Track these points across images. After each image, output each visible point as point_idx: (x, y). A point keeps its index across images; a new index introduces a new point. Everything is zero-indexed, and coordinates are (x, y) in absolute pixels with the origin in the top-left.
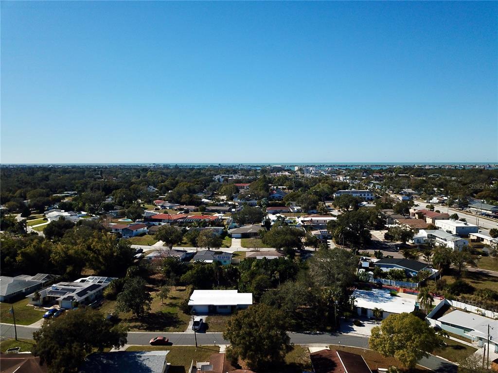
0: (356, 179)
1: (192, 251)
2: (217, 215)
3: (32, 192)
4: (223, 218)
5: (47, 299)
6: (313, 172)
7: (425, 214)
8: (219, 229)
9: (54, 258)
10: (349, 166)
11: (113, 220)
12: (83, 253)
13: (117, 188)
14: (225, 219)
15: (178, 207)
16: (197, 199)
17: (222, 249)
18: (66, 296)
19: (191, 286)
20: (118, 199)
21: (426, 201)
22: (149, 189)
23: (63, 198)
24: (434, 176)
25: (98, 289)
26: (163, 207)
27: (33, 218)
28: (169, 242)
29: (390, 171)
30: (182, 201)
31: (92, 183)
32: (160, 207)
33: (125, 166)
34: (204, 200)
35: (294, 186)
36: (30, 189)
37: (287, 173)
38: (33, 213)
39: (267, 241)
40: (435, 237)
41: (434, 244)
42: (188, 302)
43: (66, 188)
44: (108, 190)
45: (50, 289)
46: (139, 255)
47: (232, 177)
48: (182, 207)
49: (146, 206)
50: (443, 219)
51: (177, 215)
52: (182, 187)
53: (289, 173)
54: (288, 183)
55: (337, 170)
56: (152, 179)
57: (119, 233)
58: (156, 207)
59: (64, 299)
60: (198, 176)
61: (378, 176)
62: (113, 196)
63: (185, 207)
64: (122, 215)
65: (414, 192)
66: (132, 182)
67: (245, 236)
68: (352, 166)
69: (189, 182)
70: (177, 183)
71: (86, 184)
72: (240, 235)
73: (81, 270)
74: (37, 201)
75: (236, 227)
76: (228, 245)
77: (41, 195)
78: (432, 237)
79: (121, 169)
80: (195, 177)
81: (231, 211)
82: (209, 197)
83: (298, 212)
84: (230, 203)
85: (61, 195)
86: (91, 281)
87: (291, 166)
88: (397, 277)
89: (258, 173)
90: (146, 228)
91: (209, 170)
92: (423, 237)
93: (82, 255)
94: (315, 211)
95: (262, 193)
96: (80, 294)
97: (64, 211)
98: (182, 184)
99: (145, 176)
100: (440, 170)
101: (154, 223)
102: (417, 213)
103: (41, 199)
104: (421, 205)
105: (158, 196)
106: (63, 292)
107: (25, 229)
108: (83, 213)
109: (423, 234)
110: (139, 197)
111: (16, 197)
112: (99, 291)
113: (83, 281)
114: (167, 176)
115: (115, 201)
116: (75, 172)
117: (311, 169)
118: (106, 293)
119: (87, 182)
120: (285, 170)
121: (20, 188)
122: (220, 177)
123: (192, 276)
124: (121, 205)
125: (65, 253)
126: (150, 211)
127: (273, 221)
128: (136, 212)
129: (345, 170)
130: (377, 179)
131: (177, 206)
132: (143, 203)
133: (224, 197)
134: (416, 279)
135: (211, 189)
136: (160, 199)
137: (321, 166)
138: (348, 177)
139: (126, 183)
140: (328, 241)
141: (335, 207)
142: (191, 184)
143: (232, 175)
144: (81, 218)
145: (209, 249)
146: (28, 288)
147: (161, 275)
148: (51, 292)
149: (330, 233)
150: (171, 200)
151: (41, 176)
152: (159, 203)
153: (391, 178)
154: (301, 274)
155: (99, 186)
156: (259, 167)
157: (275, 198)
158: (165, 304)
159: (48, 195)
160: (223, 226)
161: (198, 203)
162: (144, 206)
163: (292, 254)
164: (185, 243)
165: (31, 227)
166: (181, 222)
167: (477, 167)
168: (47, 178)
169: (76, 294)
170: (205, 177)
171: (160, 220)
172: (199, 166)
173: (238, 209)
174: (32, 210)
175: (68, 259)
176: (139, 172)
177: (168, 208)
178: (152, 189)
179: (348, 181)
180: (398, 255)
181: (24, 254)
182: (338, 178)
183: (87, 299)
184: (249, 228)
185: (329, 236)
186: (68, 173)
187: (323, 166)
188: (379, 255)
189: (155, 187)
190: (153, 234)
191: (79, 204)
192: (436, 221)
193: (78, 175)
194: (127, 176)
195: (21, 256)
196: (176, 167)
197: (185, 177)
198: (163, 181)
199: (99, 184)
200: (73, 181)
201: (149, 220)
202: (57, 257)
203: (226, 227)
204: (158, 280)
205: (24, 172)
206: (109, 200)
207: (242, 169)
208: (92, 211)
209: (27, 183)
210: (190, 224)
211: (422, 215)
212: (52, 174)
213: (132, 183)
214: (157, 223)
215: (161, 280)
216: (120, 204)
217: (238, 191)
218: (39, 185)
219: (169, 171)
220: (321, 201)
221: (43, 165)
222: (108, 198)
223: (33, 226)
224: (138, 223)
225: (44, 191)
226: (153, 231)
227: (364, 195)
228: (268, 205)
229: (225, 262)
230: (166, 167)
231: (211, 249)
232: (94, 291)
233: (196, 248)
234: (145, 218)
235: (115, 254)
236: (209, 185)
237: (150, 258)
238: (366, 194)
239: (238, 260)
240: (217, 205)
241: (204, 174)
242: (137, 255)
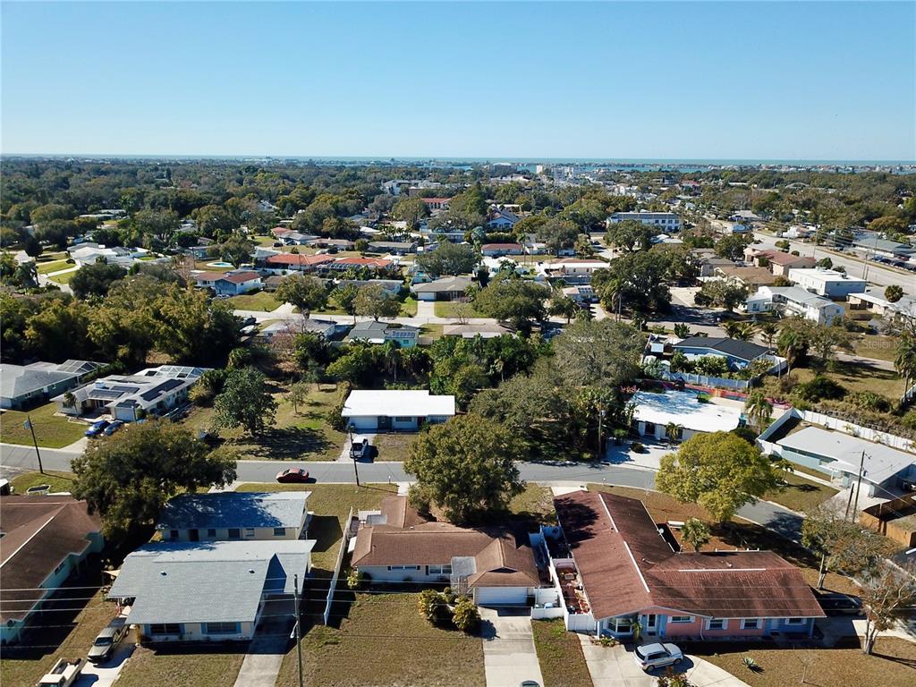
0: (650, 191)
1: (346, 323)
2: (388, 257)
3: (39, 210)
4: (401, 263)
5: (89, 404)
6: (570, 176)
7: (772, 258)
8: (393, 283)
9: (94, 333)
10: (637, 166)
11: (198, 265)
12: (147, 324)
13: (200, 203)
14: (405, 266)
15: (318, 241)
16: (351, 227)
17: (398, 320)
18: (122, 399)
19: (346, 384)
20: (203, 225)
21: (775, 234)
22: (261, 206)
23: (101, 221)
24: (795, 186)
25: (178, 388)
26: (290, 241)
27: (48, 259)
28: (304, 305)
29: (713, 176)
30: (325, 229)
31: (153, 193)
32: (283, 241)
33: (213, 161)
34: (365, 229)
35: (533, 203)
36: (35, 203)
37: (521, 179)
38: (46, 250)
39: (481, 306)
40: (785, 299)
41: (782, 313)
42: (341, 410)
43: (104, 202)
44: (184, 207)
45: (92, 387)
46: (249, 329)
47: (416, 184)
48: (325, 241)
49: (258, 238)
50: (804, 267)
51: (315, 257)
52: (322, 203)
53: (524, 178)
54: (523, 198)
55: (614, 174)
56: (266, 186)
57: (210, 288)
58: (276, 241)
59: (120, 405)
60: (353, 183)
61: (691, 185)
62: (194, 218)
63: (329, 241)
64: (215, 255)
65: (755, 216)
66: (228, 193)
67: (442, 297)
68: (643, 166)
69: (335, 194)
70: (313, 195)
71: (141, 196)
72: (432, 296)
73: (145, 355)
74: (52, 226)
75: (424, 281)
76: (412, 313)
77: (58, 215)
78: (780, 300)
79: (205, 166)
80: (347, 183)
81: (415, 252)
82: (375, 223)
83: (540, 253)
84: (413, 235)
85: (95, 216)
86: (166, 373)
87: (529, 165)
88: (713, 370)
89: (466, 177)
90: (259, 280)
91: (371, 170)
92: (764, 301)
93: (146, 329)
94: (571, 252)
95: (475, 217)
96: (147, 396)
97: (104, 246)
98: (322, 198)
99: (251, 182)
100: (808, 175)
101: (274, 270)
102: (758, 256)
103: (60, 224)
104: (766, 240)
105: (279, 221)
106: (118, 392)
107: (35, 279)
108: (140, 250)
109: (765, 294)
110: (243, 222)
111: (10, 219)
112: (181, 391)
113: (151, 374)
114: (294, 181)
115: (199, 229)
116: (117, 172)
117: (567, 170)
118: (193, 395)
119: (144, 192)
120: (519, 173)
121: (15, 201)
122: (395, 185)
123: (348, 366)
124: (210, 237)
125: (115, 324)
126: (265, 249)
127: (494, 270)
128: (239, 249)
129: (631, 173)
130: (688, 191)
131: (315, 240)
132: (251, 234)
133: (402, 225)
134: (745, 373)
135: (377, 209)
136: (283, 226)
137: (585, 165)
138: (635, 188)
139: (217, 194)
140: (592, 305)
141: (608, 243)
142: (340, 198)
143: (416, 181)
144: (137, 261)
145: (377, 319)
146: (53, 386)
147: (290, 363)
148: (94, 392)
149: (597, 291)
150: (304, 228)
151: (53, 179)
152: (281, 233)
153: (715, 190)
154: (541, 364)
155: (166, 199)
156: (469, 165)
157: (498, 226)
158: (300, 413)
159: (71, 217)
160: (402, 278)
161: (354, 235)
162: (253, 238)
163: (526, 330)
164: (333, 308)
165: (45, 276)
166: (324, 270)
167: (877, 169)
168: (65, 183)
169: (142, 396)
170: (365, 185)
171: (285, 266)
172: (354, 163)
173: (428, 247)
174: (44, 244)
175: (121, 335)
176: (240, 173)
177: (299, 243)
178: (267, 207)
179: (634, 194)
180: (719, 332)
181: (39, 326)
182: (616, 189)
183: (160, 404)
184: (449, 283)
185: (594, 297)
186: (106, 173)
187: (590, 165)
188: (682, 332)
189: (273, 202)
190: (273, 291)
191: (130, 234)
192: (791, 271)
193: (123, 177)
194: (219, 181)
195: (34, 329)
196: (311, 164)
197: (327, 185)
198: (287, 192)
199: (165, 195)
200: (116, 190)
201: (266, 265)
202: (99, 331)
203: (407, 280)
204: (286, 372)
205: (21, 171)
206: (187, 227)
207: (435, 170)
208: (157, 247)
209: (27, 192)
210: (340, 274)
211: (765, 261)
212: (75, 175)
213: (229, 195)
214: (279, 271)
215: (292, 374)
216: (208, 234)
217: (428, 213)
218: (53, 197)
219: (297, 171)
220: (583, 232)
221: (55, 157)
222: (185, 223)
223: (50, 275)
224: (243, 270)
225: (63, 207)
226: (272, 285)
227: (663, 222)
228: (486, 241)
229: (406, 342)
230: (292, 164)
231: (380, 319)
232: (172, 392)
233: (352, 317)
234: (256, 261)
235: (206, 326)
236: (373, 201)
237: (270, 334)
238: (667, 221)
239: (429, 338)
240: (389, 240)
241: (364, 180)
242: (244, 329)
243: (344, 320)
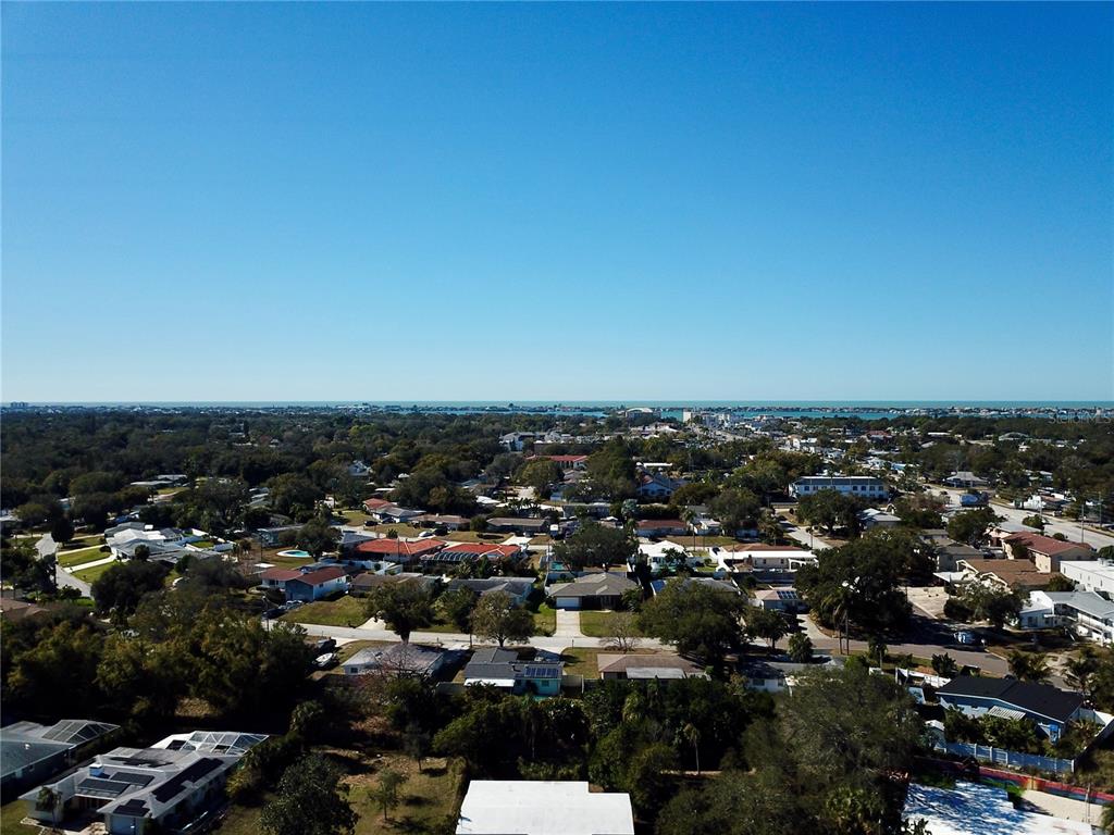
0: (833, 445)
1: (457, 647)
2: (513, 540)
3: (80, 479)
4: (531, 548)
5: (75, 804)
6: (726, 424)
7: (1031, 544)
8: (522, 584)
9: (104, 678)
11: (267, 554)
12: (183, 663)
13: (280, 468)
14: (535, 553)
15: (422, 518)
16: (464, 498)
17: (536, 642)
18: (124, 799)
19: (460, 763)
20: (279, 498)
21: (1013, 504)
22: (352, 468)
23: (154, 491)
24: (1010, 436)
25: (212, 775)
26: (387, 518)
27: (79, 544)
28: (402, 626)
29: (905, 425)
30: (432, 502)
31: (223, 455)
32: (378, 517)
33: (300, 409)
34: (484, 500)
35: (690, 462)
36: (78, 468)
37: (667, 428)
38: (79, 531)
39: (651, 626)
40: (1073, 612)
41: (1073, 631)
42: (455, 824)
43: (164, 465)
44: (257, 474)
45: (84, 773)
46: (324, 659)
47: (542, 438)
48: (431, 518)
49: (347, 513)
50: (1079, 559)
51: (417, 540)
52: (429, 468)
53: (671, 427)
54: (676, 456)
55: (782, 421)
56: (362, 442)
57: (278, 590)
58: (369, 518)
59: (120, 809)
60: (465, 437)
61: (881, 437)
62: (270, 486)
63: (437, 518)
64: (289, 541)
65: (978, 479)
66: (313, 454)
67: (588, 603)
69: (445, 453)
70: (418, 455)
71: (208, 458)
72: (576, 602)
73: (174, 705)
74: (91, 502)
75: (564, 578)
76: (549, 629)
77: (104, 487)
78: (1065, 611)
79: (290, 416)
80: (460, 438)
81: (548, 531)
82: (494, 489)
83: (712, 532)
84: (543, 507)
85: (149, 483)
86: (202, 745)
87: (671, 410)
88: (1014, 739)
89: (601, 427)
90: (344, 579)
91: (489, 420)
92: (1043, 612)
93: (178, 669)
94: (753, 532)
95: (621, 483)
96: (162, 794)
97: (151, 527)
98: (428, 458)
99: (343, 436)
100: (1022, 423)
101: (363, 562)
102: (1008, 541)
103: (101, 498)
104: (1011, 518)
105: (374, 488)
106: (120, 783)
107: (52, 578)
108: (198, 533)
109: (1042, 602)
110: (329, 491)
111: (44, 492)
112: (217, 778)
113: (176, 745)
114: (395, 435)
115: (274, 502)
116: (186, 425)
117: (722, 417)
118: (234, 784)
119: (213, 453)
120: (663, 421)
121: (56, 466)
122: (517, 438)
123: (465, 735)
124: (286, 513)
125: (136, 664)
126: (357, 530)
127: (655, 559)
128: (321, 536)
129: (802, 420)
130: (879, 444)
131: (418, 516)
132: (337, 507)
133: (526, 493)
134: (1064, 748)
135: (496, 470)
136: (379, 496)
137: (740, 409)
138: (814, 440)
139: (301, 455)
140: (799, 617)
141: (801, 521)
142: (452, 459)
143: (542, 434)
144: (190, 548)
145: (501, 642)
146: (31, 767)
147: (380, 720)
148: (87, 783)
149: (804, 597)
150: (406, 500)
151: (109, 436)
152: (376, 506)
153: (912, 441)
155: (238, 462)
156: (600, 410)
157: (650, 492)
158: (391, 821)
159: (118, 485)
160: (533, 573)
161: (468, 509)
162: (340, 513)
163: (713, 660)
164: (441, 622)
165: (68, 570)
166: (431, 563)
168: (122, 441)
169: (154, 792)
170: (482, 440)
171: (379, 556)
172: (466, 409)
173: (565, 525)
174: (77, 524)
175: (141, 680)
176: (331, 425)
177: (398, 520)
178: (361, 468)
179: (812, 449)
181: (29, 667)
182: (788, 442)
183: (181, 806)
184: (597, 581)
185: (800, 604)
186: (172, 426)
187: (746, 408)
188: (942, 666)
189: (368, 463)
190: (362, 596)
191: (187, 511)
192: (1064, 565)
193: (190, 433)
194: (305, 435)
195: (23, 672)
196: (416, 412)
197: (435, 440)
198: (386, 449)
199: (238, 457)
200: (180, 449)
201: (354, 556)
202: (113, 675)
203: (540, 576)
204: (373, 735)
205: (75, 426)
206: (259, 501)
207: (563, 418)
208: (217, 529)
209: (75, 452)
210: (450, 568)
211: (1022, 549)
212: (136, 430)
213: (314, 457)
214: (370, 564)
215: (382, 737)
216: (284, 509)
217: (561, 477)
218: (102, 460)
219: (399, 422)
220: (765, 505)
221: (119, 407)
222: (258, 492)
223: (75, 568)
224: (324, 564)
225: (111, 475)
226: (360, 587)
227: (863, 488)
228: (640, 515)
229: (546, 683)
230: (392, 411)
231: (506, 644)
232: (202, 782)
233: (467, 637)
234: (342, 548)
235: (263, 667)
236: (491, 460)
237: (354, 669)
238: (868, 487)
239: (578, 676)
240: (513, 514)
241: (478, 432)
242: (320, 659)
243: (456, 642)
